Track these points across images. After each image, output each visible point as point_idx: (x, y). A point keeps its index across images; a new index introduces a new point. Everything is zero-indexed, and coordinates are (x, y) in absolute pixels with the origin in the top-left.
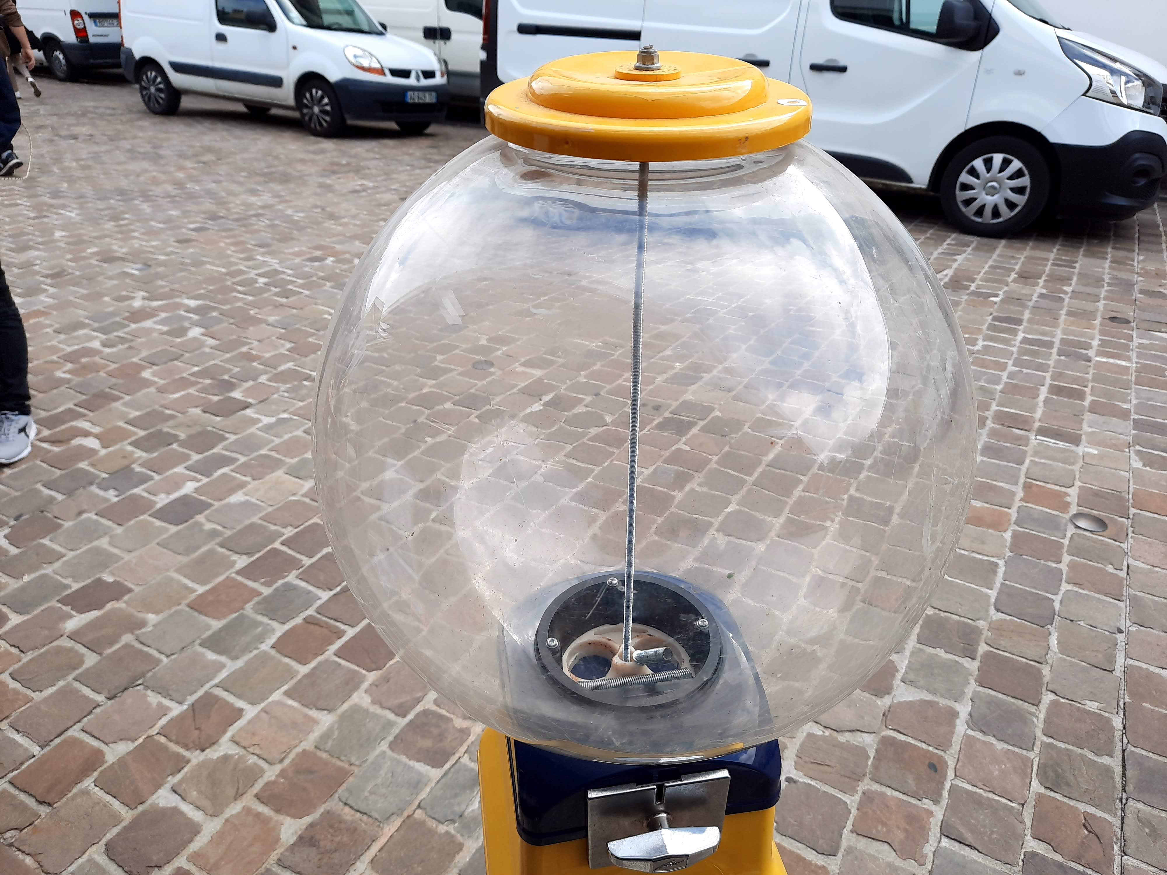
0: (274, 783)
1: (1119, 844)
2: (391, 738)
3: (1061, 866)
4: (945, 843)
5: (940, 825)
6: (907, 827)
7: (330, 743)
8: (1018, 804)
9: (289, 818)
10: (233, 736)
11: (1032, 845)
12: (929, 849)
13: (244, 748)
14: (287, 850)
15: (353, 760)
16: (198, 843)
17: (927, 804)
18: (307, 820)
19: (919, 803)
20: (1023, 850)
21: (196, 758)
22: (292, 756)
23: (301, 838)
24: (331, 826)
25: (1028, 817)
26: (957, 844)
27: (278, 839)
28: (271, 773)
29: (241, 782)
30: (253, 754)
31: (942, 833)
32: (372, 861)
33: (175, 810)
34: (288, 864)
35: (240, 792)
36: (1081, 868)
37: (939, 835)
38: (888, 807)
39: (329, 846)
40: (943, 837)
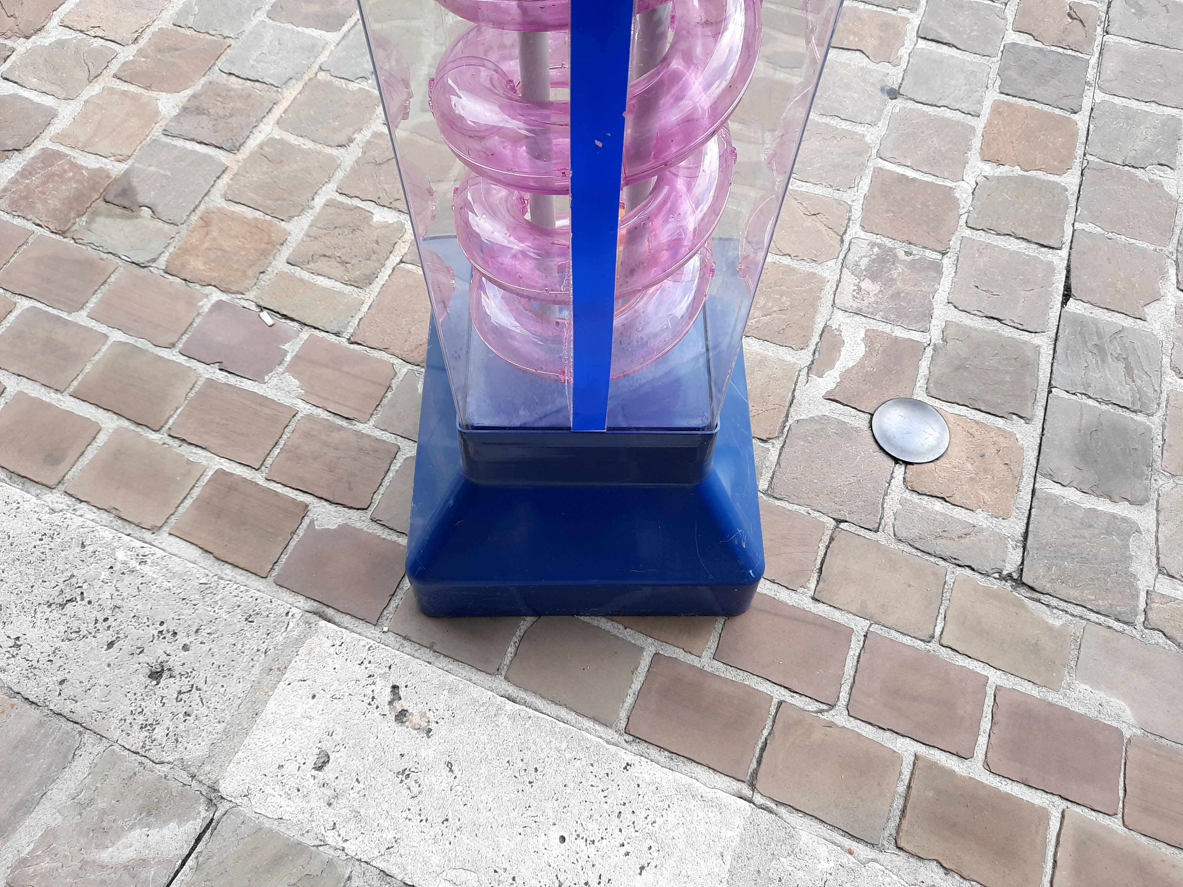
0: (132, 62)
1: (1102, 26)
2: (268, 7)
3: (1041, 50)
4: (922, 43)
5: (916, 29)
6: (882, 34)
7: (192, 18)
8: (1002, 3)
9: (164, 93)
10: (62, 21)
11: (1012, 37)
12: (904, 52)
13: (81, 31)
14: (171, 121)
15: (226, 33)
16: (57, 127)
17: (903, 12)
18: (189, 92)
19: (894, 13)
20: (1003, 44)
21: (22, 46)
22: (147, 36)
23: (185, 109)
24: (219, 95)
25: (1010, 14)
26: (934, 44)
27: (158, 113)
28: (127, 54)
29: (90, 65)
30: (95, 37)
31: (919, 36)
32: (278, 123)
33: (15, 97)
34: (177, 132)
35: (94, 73)
36: (1061, 50)
37: (915, 39)
38: (860, 19)
39: (221, 112)
40: (919, 40)
